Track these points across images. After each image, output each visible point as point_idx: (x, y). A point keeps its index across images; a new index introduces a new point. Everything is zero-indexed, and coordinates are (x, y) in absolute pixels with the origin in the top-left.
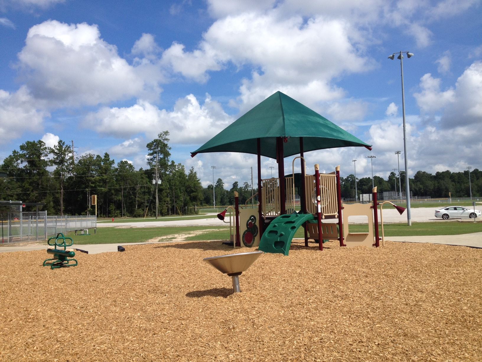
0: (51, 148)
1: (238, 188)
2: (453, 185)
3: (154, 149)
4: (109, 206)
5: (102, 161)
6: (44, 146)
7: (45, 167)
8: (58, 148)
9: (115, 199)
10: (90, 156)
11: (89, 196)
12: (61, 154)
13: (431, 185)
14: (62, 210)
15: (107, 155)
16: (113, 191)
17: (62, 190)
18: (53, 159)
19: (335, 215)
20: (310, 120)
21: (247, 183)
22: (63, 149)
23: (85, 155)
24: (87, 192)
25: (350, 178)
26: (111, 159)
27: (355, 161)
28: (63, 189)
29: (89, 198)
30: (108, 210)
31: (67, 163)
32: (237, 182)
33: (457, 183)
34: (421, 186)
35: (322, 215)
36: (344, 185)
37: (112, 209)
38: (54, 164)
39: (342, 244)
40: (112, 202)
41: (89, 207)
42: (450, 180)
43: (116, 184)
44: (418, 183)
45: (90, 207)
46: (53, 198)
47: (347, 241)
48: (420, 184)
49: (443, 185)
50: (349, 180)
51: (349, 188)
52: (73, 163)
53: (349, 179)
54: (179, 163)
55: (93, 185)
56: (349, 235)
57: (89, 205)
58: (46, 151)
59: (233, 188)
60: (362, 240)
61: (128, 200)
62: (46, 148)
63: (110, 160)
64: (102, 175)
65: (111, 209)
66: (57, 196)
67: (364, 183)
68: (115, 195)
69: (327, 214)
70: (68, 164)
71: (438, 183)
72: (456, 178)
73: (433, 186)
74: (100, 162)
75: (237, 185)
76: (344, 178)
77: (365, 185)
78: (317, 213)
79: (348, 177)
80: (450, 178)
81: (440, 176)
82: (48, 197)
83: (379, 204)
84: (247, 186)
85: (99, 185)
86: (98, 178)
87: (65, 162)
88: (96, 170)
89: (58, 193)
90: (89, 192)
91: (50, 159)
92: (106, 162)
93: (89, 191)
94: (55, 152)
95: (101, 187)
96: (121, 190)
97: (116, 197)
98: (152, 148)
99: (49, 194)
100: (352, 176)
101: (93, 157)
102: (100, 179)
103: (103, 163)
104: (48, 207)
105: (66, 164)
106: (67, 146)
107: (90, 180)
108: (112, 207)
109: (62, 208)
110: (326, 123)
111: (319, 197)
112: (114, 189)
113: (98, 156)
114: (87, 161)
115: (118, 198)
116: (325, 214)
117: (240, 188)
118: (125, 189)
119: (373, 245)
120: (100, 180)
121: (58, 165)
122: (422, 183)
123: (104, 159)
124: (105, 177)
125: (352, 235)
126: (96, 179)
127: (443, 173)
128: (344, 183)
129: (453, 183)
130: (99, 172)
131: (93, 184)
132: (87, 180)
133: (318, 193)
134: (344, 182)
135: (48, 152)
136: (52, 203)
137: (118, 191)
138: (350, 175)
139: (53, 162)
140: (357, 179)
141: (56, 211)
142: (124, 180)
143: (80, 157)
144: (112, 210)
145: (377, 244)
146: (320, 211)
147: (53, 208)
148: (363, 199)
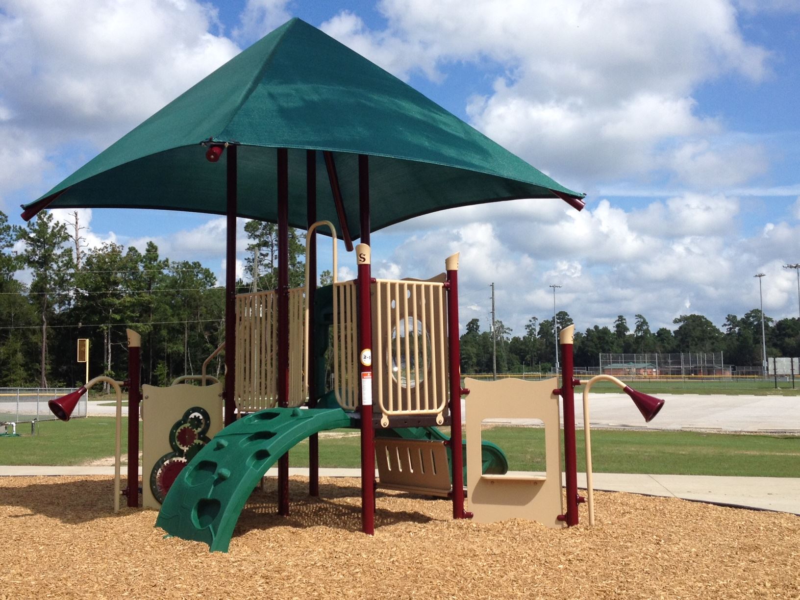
0: (20, 228)
1: (480, 333)
3: (262, 235)
4: (154, 367)
5: (142, 261)
6: (6, 224)
7: (10, 271)
8: (37, 228)
9: (169, 351)
10: (113, 249)
11: (108, 342)
12: (44, 243)
14: (43, 373)
15: (152, 248)
16: (164, 333)
17: (45, 324)
18: (25, 253)
19: (435, 415)
20: (372, 105)
21: (501, 322)
22: (50, 231)
23: (102, 246)
24: (102, 331)
25: (753, 317)
26: (161, 258)
27: (760, 276)
28: (49, 324)
29: (107, 345)
30: (153, 376)
31: (56, 263)
32: (477, 320)
35: (380, 414)
36: (739, 333)
37: (160, 375)
38: (26, 266)
39: (459, 512)
40: (162, 358)
41: (107, 366)
43: (173, 316)
45: (109, 366)
46: (23, 345)
47: (475, 500)
50: (752, 323)
52: (69, 264)
53: (751, 319)
54: (326, 270)
55: (118, 317)
56: (483, 480)
57: (108, 362)
58: (8, 235)
59: (468, 333)
60: (523, 500)
61: (199, 353)
62: (9, 228)
63: (159, 259)
64: (138, 294)
65: (158, 373)
66: (34, 339)
67: (789, 331)
68: (170, 341)
69: (400, 412)
70: (58, 266)
74: (137, 263)
75: (478, 327)
76: (739, 318)
77: (790, 336)
78: (361, 408)
79: (748, 316)
82: (11, 340)
83: (577, 383)
84: (501, 328)
85: (132, 317)
86: (129, 299)
87: (53, 260)
88: (126, 282)
89: (34, 332)
90: (107, 333)
91: (19, 254)
92: (150, 263)
93: (107, 329)
94: (30, 238)
95: (138, 321)
96: (184, 329)
97: (171, 345)
98: (258, 233)
99: (14, 335)
100: (756, 313)
101: (120, 252)
102: (134, 302)
103: (143, 265)
104: (10, 366)
105: (55, 266)
106: (57, 224)
107: (111, 305)
108: (162, 369)
109: (45, 367)
110: (434, 119)
111: (367, 353)
112: (167, 327)
113: (132, 249)
114: (104, 259)
115: (175, 349)
116: (391, 412)
117: (485, 333)
118: (192, 328)
119: (560, 519)
120: (133, 305)
121: (35, 267)
123: (144, 257)
124: (146, 297)
125: (493, 481)
126: (125, 301)
128: (739, 330)
130: (132, 285)
131: (116, 313)
132: (103, 304)
133: (365, 339)
134: (737, 328)
135: (14, 237)
136: (19, 355)
137: (176, 332)
138: (752, 312)
139: (26, 260)
140: (770, 320)
141: (31, 375)
142: (190, 307)
143: (90, 250)
144: (162, 377)
145: (570, 518)
146: (367, 400)
147: (22, 368)
148: (775, 369)
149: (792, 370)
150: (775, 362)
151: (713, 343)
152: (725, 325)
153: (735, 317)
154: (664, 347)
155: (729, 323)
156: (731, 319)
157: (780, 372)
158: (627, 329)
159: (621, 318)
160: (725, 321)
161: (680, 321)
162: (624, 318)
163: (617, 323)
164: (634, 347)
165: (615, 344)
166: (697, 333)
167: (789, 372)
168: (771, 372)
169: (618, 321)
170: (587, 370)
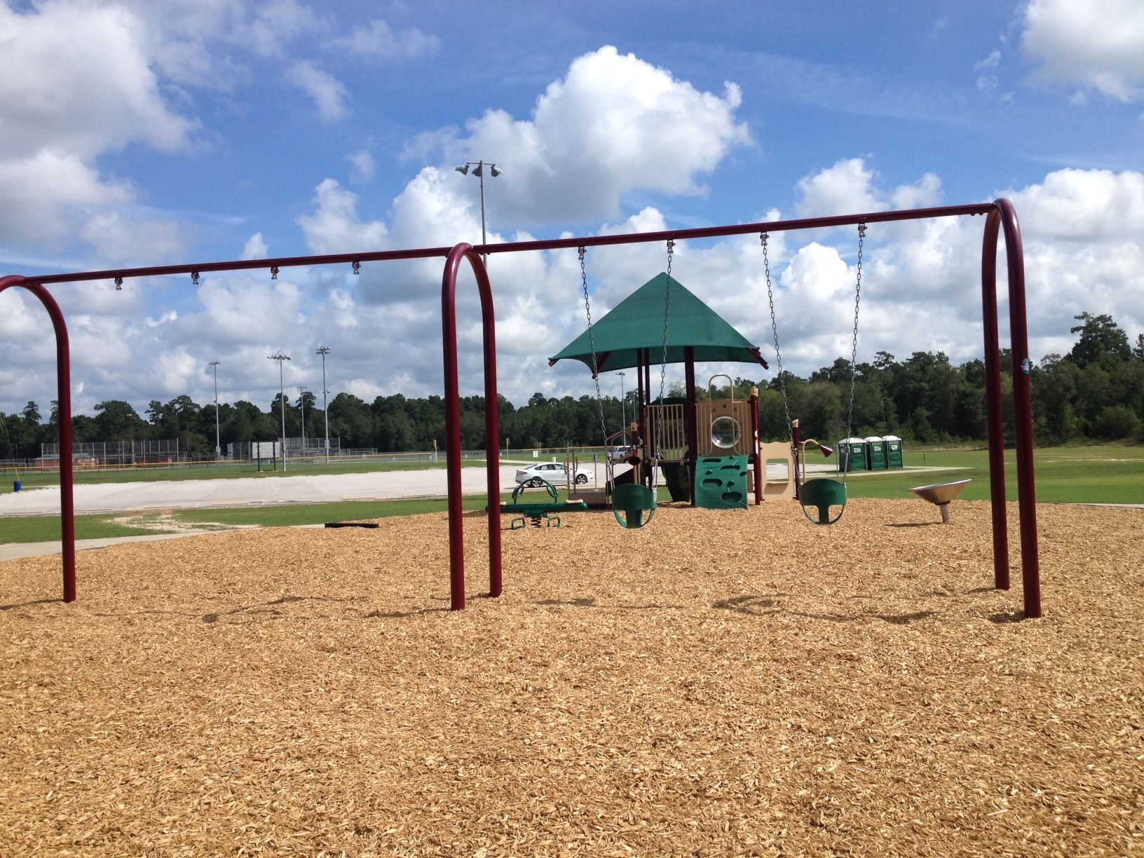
2: (411, 426)
13: (366, 424)
25: (179, 403)
33: (418, 421)
34: (346, 427)
36: (163, 420)
42: (406, 415)
44: (340, 420)
48: (344, 423)
49: (392, 425)
50: (177, 409)
51: (176, 428)
53: (177, 406)
71: (382, 420)
72: (418, 410)
73: (372, 426)
76: (163, 405)
79: (173, 402)
80: (406, 410)
81: (382, 406)
100: (184, 399)
122: (349, 420)
127: (390, 398)
128: (163, 416)
129: (412, 421)
134: (161, 414)
138: (179, 398)
140: (197, 406)
148: (258, 453)
149: (274, 453)
150: (258, 446)
151: (136, 430)
152: (148, 411)
153: (159, 403)
154: (83, 435)
155: (152, 409)
156: (155, 406)
157: (263, 455)
158: (38, 416)
159: (32, 404)
160: (148, 408)
161: (101, 407)
162: (35, 404)
163: (27, 409)
164: (48, 436)
165: (25, 433)
166: (121, 420)
167: (272, 456)
168: (255, 456)
169: (28, 407)
170: (27, 462)
